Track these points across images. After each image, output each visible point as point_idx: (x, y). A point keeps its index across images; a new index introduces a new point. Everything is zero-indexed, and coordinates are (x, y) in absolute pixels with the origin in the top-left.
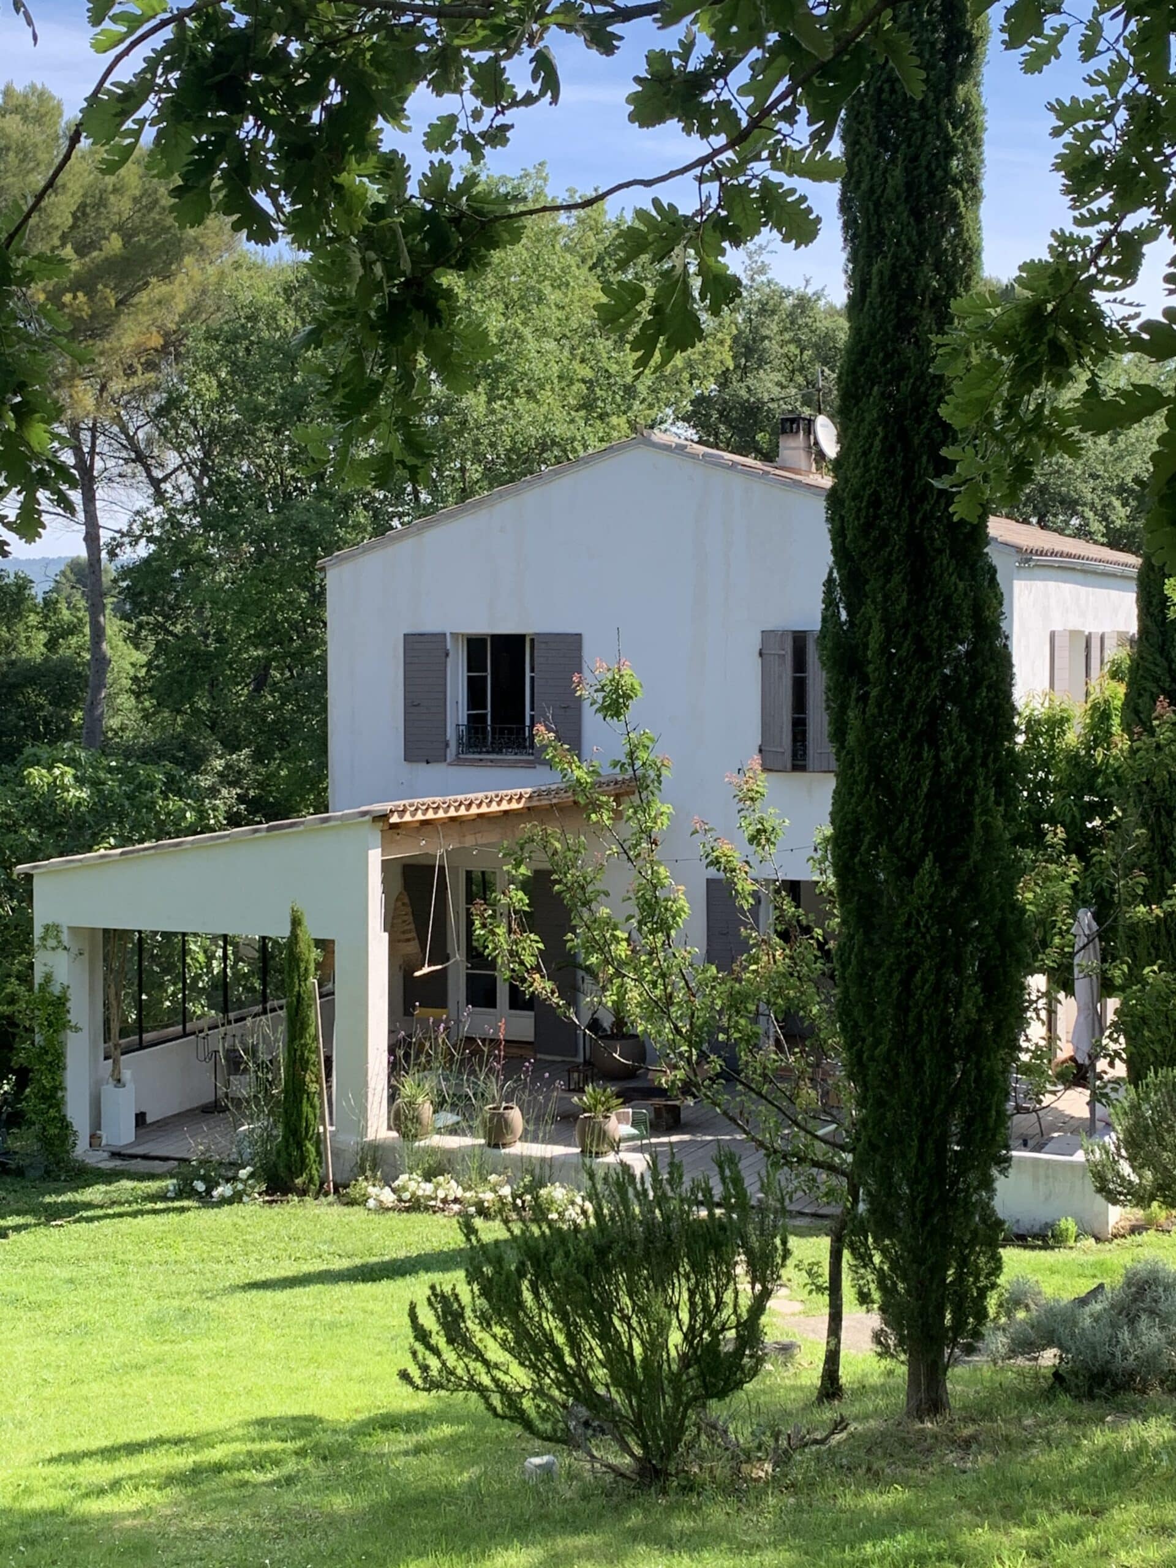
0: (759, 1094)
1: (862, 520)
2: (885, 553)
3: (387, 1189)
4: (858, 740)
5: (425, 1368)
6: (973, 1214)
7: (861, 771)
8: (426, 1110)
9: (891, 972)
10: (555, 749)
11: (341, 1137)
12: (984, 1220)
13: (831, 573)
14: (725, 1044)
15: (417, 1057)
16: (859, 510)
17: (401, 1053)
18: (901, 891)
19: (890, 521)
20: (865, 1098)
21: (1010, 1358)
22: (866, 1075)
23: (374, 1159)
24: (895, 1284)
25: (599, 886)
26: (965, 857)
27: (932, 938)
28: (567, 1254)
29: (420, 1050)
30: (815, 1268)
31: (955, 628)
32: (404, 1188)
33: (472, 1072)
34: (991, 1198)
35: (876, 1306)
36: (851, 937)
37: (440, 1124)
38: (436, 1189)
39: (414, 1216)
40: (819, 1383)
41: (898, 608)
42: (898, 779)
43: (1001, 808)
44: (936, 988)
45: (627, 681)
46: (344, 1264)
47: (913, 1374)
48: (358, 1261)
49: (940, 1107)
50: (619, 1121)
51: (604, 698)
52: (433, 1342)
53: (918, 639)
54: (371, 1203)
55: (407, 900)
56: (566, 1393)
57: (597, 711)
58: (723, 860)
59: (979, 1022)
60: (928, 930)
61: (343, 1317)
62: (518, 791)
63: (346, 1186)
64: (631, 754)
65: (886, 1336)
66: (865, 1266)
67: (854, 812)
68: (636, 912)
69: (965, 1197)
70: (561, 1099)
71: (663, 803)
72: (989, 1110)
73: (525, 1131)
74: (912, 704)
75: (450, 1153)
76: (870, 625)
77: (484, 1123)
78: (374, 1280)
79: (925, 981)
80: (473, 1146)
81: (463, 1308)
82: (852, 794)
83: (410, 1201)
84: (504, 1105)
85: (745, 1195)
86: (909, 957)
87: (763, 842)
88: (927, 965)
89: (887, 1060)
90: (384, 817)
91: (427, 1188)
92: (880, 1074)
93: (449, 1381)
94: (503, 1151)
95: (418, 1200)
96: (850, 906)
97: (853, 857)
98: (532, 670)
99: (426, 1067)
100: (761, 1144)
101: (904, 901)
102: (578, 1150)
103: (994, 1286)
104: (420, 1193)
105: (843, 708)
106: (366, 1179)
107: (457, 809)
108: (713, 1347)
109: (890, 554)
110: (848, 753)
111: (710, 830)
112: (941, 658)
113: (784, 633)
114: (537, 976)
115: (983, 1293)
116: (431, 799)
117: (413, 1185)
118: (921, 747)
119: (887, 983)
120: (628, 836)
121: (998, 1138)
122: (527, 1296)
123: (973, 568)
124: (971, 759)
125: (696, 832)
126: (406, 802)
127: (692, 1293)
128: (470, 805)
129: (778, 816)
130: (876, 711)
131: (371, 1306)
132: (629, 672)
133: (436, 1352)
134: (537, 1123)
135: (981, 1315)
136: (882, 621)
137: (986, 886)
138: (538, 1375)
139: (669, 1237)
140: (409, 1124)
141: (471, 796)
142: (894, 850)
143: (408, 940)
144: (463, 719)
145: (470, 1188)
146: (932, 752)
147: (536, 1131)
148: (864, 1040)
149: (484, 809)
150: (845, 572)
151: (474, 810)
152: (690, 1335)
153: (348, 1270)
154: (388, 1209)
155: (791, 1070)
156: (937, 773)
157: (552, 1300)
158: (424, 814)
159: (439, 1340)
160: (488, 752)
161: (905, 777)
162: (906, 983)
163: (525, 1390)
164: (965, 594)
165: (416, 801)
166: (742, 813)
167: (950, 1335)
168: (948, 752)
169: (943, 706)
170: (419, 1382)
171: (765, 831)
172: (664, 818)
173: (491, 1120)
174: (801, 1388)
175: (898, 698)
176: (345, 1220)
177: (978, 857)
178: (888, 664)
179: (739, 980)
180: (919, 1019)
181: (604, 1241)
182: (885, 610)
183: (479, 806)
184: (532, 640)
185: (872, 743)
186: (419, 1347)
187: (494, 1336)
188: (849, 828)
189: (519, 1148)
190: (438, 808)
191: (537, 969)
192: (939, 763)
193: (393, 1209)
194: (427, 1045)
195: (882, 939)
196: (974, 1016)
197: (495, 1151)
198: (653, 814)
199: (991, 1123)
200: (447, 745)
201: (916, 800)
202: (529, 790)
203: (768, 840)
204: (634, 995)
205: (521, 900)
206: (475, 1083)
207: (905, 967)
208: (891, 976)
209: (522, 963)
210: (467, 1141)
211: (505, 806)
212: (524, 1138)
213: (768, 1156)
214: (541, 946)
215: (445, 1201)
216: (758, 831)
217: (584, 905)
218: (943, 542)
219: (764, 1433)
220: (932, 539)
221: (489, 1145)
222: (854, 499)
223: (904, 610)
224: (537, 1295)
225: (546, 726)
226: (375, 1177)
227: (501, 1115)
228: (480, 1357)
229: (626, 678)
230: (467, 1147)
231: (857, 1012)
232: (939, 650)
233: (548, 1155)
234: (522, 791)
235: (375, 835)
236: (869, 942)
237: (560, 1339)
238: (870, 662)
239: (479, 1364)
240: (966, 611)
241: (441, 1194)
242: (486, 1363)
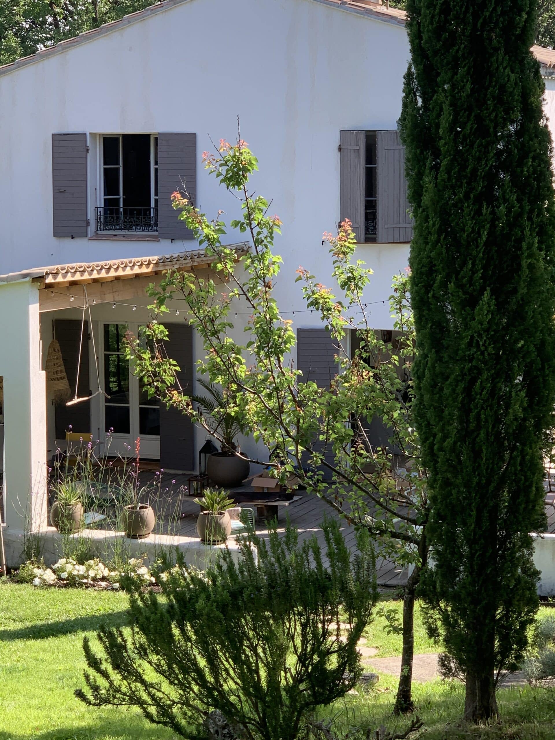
0: (350, 481)
1: (435, 25)
2: (453, 51)
3: (49, 571)
4: (432, 200)
5: (96, 689)
6: (517, 566)
7: (434, 225)
8: (79, 509)
9: (457, 381)
10: (188, 211)
11: (11, 531)
12: (524, 571)
13: (410, 68)
14: (325, 443)
15: (70, 469)
16: (433, 16)
17: (58, 465)
18: (464, 319)
19: (458, 25)
20: (435, 480)
21: (542, 678)
22: (436, 462)
23: (38, 548)
24: (456, 621)
25: (224, 319)
26: (515, 291)
27: (489, 354)
28: (208, 597)
29: (73, 462)
30: (393, 615)
31: (507, 111)
32: (63, 570)
33: (115, 480)
34: (531, 554)
35: (441, 638)
36: (425, 356)
37: (89, 521)
38: (87, 570)
39: (72, 591)
40: (394, 701)
41: (464, 94)
42: (463, 230)
43: (543, 253)
44: (493, 392)
45: (245, 157)
46: (18, 626)
47: (470, 689)
48: (28, 624)
49: (493, 485)
50: (232, 517)
51: (227, 171)
52: (103, 667)
53: (479, 119)
54: (37, 581)
55: (58, 347)
56: (208, 704)
57: (222, 181)
58: (321, 301)
59: (525, 419)
60: (486, 349)
61: (19, 664)
62: (147, 258)
63: (16, 570)
64: (249, 217)
65: (449, 661)
66: (433, 608)
67: (428, 257)
68: (254, 338)
69: (511, 553)
70: (185, 502)
71: (274, 254)
72: (530, 486)
73: (157, 525)
74: (475, 171)
75: (98, 543)
76: (441, 110)
77: (124, 519)
78: (42, 637)
79: (482, 389)
80: (116, 537)
81: (125, 641)
82: (427, 243)
83: (67, 579)
84: (140, 505)
85: (345, 552)
86: (470, 370)
87: (353, 287)
88: (485, 376)
89: (453, 450)
90: (40, 278)
91: (81, 569)
92: (448, 460)
93: (114, 697)
94: (140, 541)
95: (73, 578)
96: (424, 331)
97: (427, 292)
98: (156, 163)
99: (79, 477)
100: (352, 521)
101: (466, 327)
102: (199, 540)
103: (532, 621)
104: (75, 573)
105: (420, 175)
106: (32, 563)
107: (99, 272)
108: (320, 666)
109: (457, 51)
110: (424, 211)
111: (312, 277)
112: (496, 135)
113: (359, 132)
114: (175, 392)
115: (523, 626)
116: (79, 264)
117: (69, 567)
118: (481, 206)
119: (454, 390)
120: (246, 281)
121: (537, 508)
122: (176, 631)
123: (521, 62)
124: (519, 215)
125: (299, 279)
126: (59, 266)
127: (304, 626)
128: (109, 269)
129: (363, 266)
130: (446, 176)
131: (41, 656)
132: (248, 150)
133: (105, 675)
134: (166, 519)
135: (523, 643)
136: (451, 105)
137: (530, 314)
138: (184, 691)
139: (287, 583)
140: (65, 521)
141: (111, 262)
142: (460, 286)
143: (60, 379)
144: (101, 203)
145: (114, 569)
146: (490, 209)
147: (165, 526)
148: (435, 436)
149: (120, 273)
150: (421, 67)
151: (112, 274)
152: (302, 659)
153: (21, 630)
154: (50, 585)
155: (374, 466)
156: (493, 226)
157: (196, 633)
158: (73, 276)
159: (107, 666)
160: (121, 229)
161: (468, 229)
162: (468, 390)
163: (174, 702)
164: (516, 84)
165: (66, 266)
166: (336, 265)
167: (499, 658)
168: (502, 209)
169: (497, 174)
170: (91, 698)
171: (354, 278)
172: (276, 267)
173: (130, 516)
174: (381, 706)
175: (463, 168)
176: (17, 594)
177: (525, 291)
178: (455, 140)
179: (334, 393)
180: (478, 417)
181: (236, 587)
182: (453, 96)
183: (117, 269)
184: (156, 139)
185: (443, 202)
186: (92, 672)
187: (150, 663)
188: (424, 270)
189: (152, 539)
190: (84, 271)
191: (175, 387)
192: (495, 218)
193: (54, 585)
194: (79, 458)
195: (449, 356)
196: (521, 414)
197: (133, 541)
198: (266, 263)
199: (532, 496)
200: (88, 224)
201: (477, 247)
202: (156, 258)
203: (356, 285)
204: (252, 407)
205: (162, 332)
206: (116, 488)
207: (468, 378)
208: (457, 386)
209: (163, 382)
210: (112, 534)
211: (137, 270)
212: (156, 531)
213: (357, 529)
214: (178, 368)
215: (94, 579)
216: (349, 278)
217: (213, 334)
218: (499, 42)
219: (358, 731)
220: (490, 39)
221: (129, 536)
222: (428, 7)
223: (468, 96)
224: (183, 631)
225: (181, 193)
226: (38, 562)
227: (138, 513)
228: (139, 678)
229: (245, 155)
230: (111, 538)
231: (430, 414)
232: (495, 128)
233: (176, 543)
234: (151, 258)
235: (34, 293)
236: (440, 359)
237: (202, 662)
238: (440, 138)
239: (139, 684)
240: (516, 97)
241: (92, 573)
242: (143, 682)
